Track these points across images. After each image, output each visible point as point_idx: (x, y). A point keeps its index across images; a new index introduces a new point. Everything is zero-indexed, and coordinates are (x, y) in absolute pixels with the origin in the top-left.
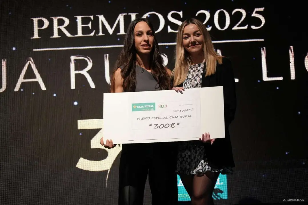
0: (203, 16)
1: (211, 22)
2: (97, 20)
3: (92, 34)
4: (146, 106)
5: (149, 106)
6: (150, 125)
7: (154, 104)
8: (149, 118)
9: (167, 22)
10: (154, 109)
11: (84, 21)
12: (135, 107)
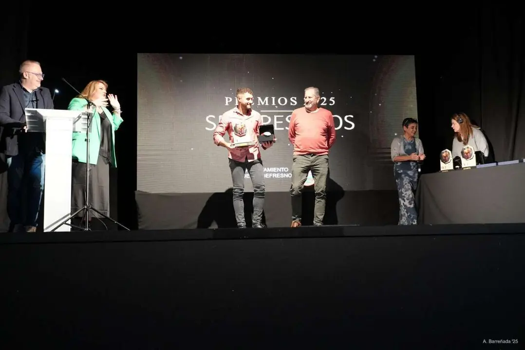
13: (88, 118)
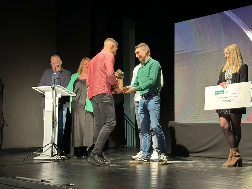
4: (220, 92)
5: (222, 92)
6: (222, 101)
7: (223, 91)
8: (221, 98)
10: (223, 94)
12: (216, 93)
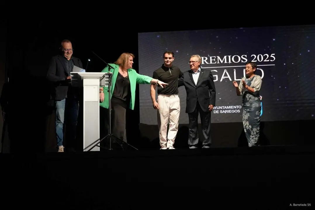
0: (254, 57)
1: (256, 59)
2: (217, 58)
3: (215, 63)
9: (241, 59)
11: (213, 58)
13: (109, 77)
